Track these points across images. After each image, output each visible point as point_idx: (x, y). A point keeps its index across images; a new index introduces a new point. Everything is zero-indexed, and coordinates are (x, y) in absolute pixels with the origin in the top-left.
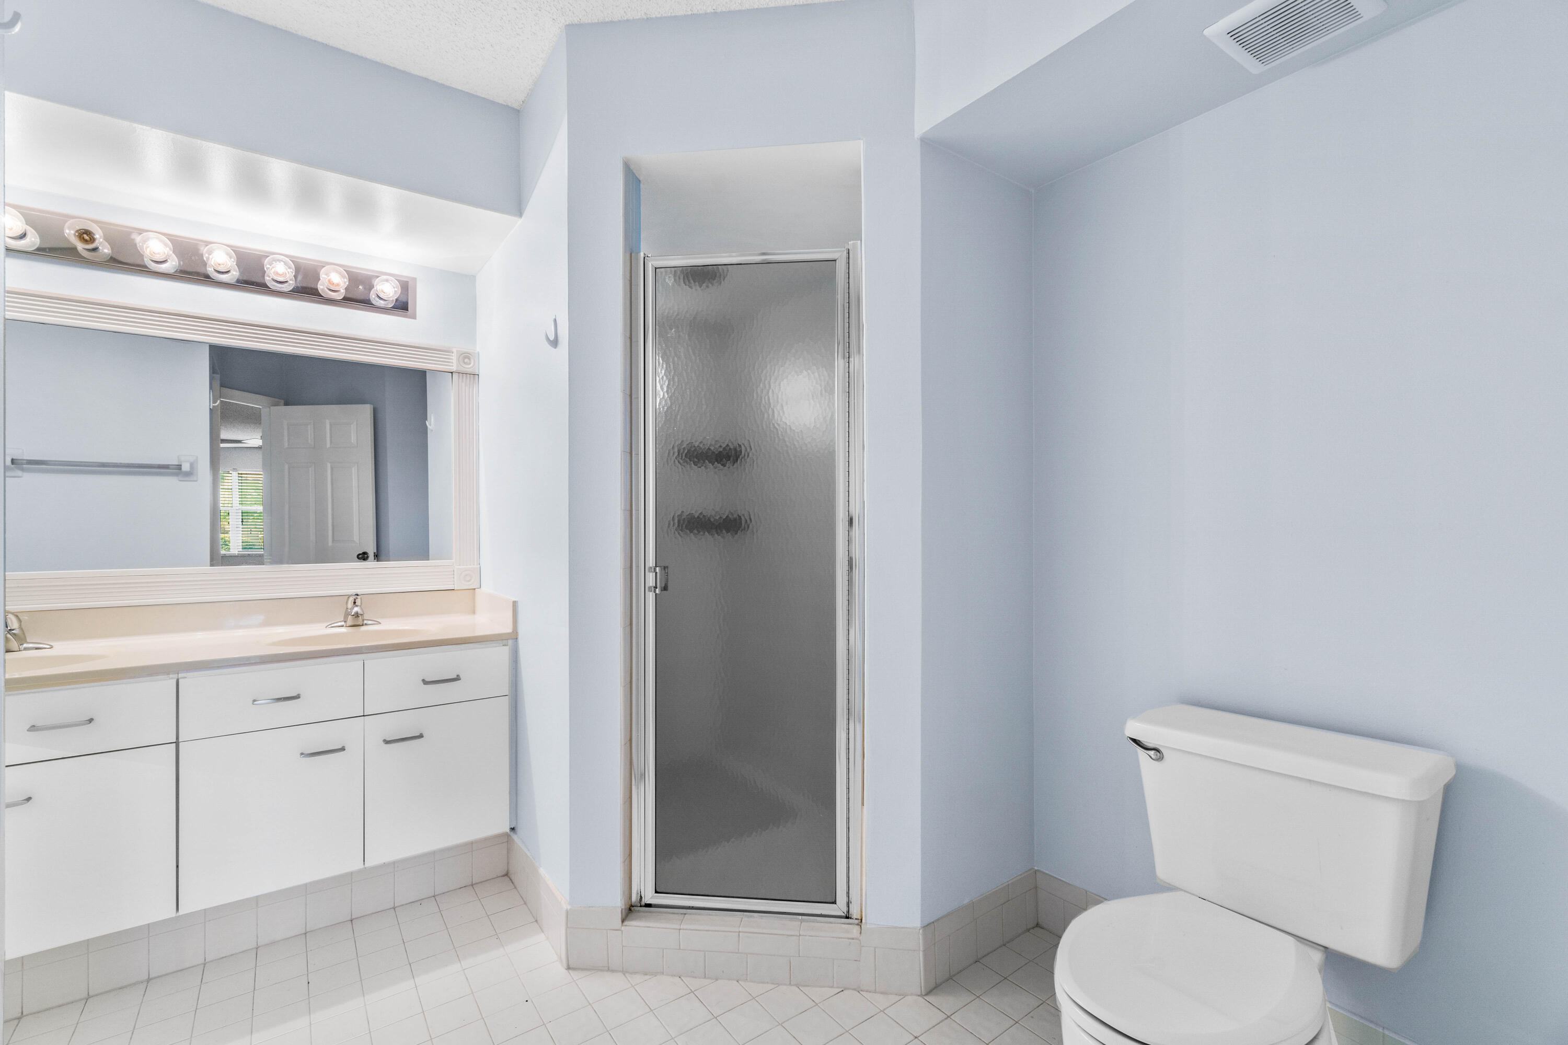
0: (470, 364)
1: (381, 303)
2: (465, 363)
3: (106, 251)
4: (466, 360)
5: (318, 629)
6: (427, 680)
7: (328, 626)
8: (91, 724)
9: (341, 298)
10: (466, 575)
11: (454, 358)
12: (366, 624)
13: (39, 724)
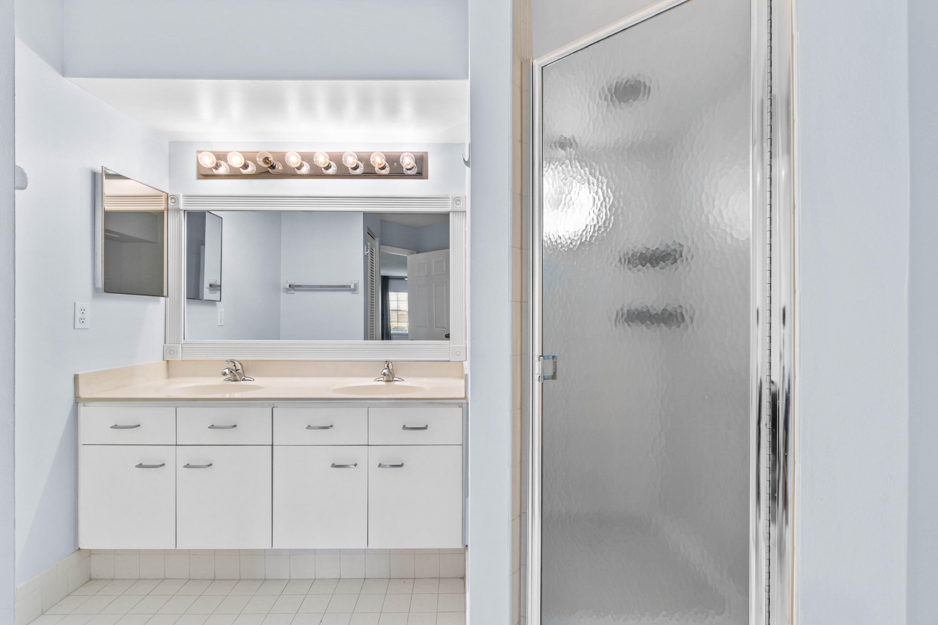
0: (460, 205)
1: (408, 172)
2: (457, 204)
3: (280, 168)
4: (458, 202)
5: (370, 382)
6: (407, 426)
7: (375, 379)
8: (233, 428)
9: (388, 173)
10: (457, 351)
11: (450, 201)
12: (395, 381)
13: (215, 425)
